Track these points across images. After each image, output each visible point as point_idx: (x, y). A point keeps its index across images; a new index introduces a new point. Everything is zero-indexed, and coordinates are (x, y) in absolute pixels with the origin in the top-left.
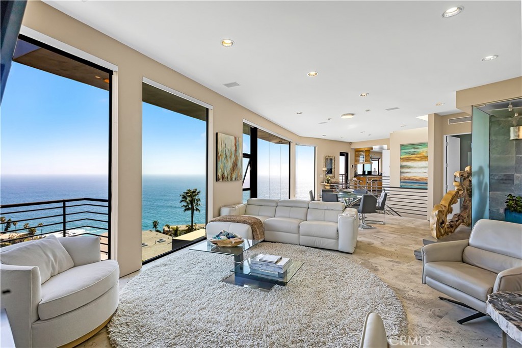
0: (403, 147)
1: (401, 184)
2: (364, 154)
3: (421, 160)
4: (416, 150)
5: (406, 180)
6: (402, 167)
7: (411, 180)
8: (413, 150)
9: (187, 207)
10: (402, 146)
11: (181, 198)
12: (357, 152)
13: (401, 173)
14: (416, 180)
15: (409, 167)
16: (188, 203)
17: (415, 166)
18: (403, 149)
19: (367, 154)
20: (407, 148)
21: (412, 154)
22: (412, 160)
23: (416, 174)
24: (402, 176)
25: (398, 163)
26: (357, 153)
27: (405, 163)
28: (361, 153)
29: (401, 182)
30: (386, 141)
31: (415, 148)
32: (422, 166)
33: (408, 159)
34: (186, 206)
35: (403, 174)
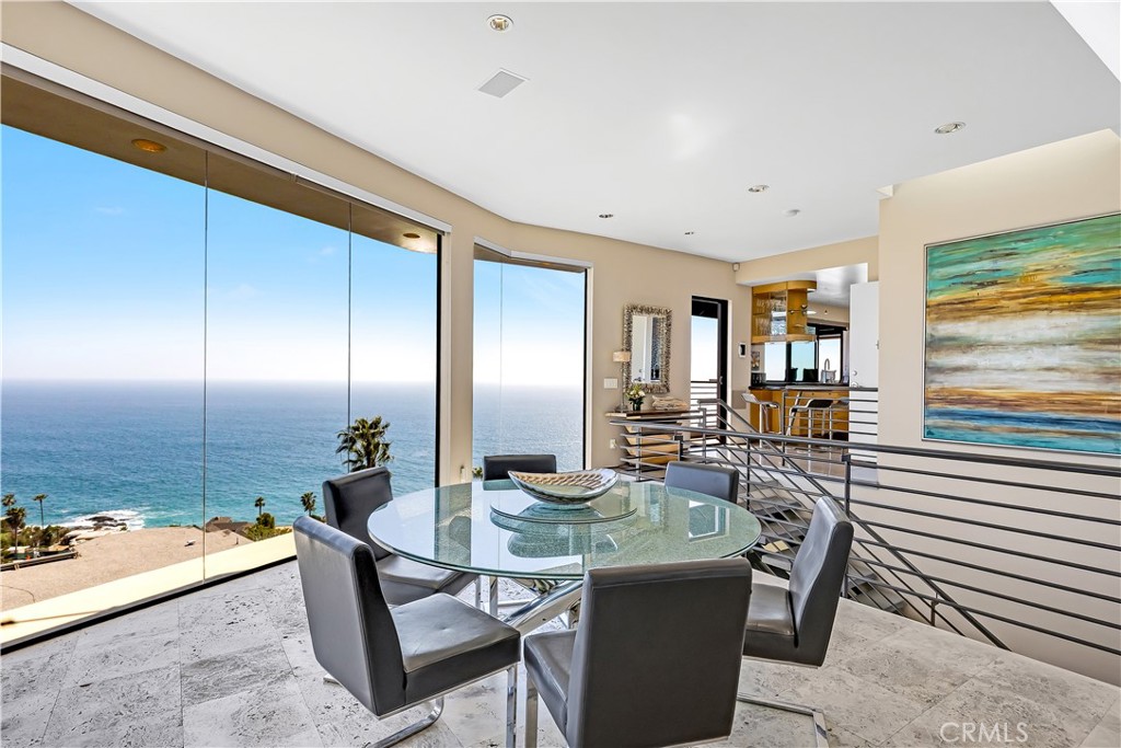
0: (936, 255)
1: (930, 422)
2: (784, 305)
3: (1028, 309)
4: (1002, 264)
5: (951, 402)
6: (933, 344)
7: (980, 403)
8: (987, 264)
9: (359, 464)
10: (931, 250)
11: (339, 443)
12: (762, 298)
13: (930, 370)
14: (1003, 403)
15: (968, 345)
16: (360, 455)
17: (995, 339)
18: (942, 265)
19: (797, 303)
20: (959, 255)
21: (982, 285)
22: (984, 310)
23: (1002, 378)
24: (934, 387)
25: (914, 328)
26: (760, 303)
27: (946, 328)
28: (773, 302)
29: (928, 414)
30: (866, 247)
31: (995, 256)
32: (1032, 336)
33: (962, 310)
34: (355, 462)
35: (939, 377)
